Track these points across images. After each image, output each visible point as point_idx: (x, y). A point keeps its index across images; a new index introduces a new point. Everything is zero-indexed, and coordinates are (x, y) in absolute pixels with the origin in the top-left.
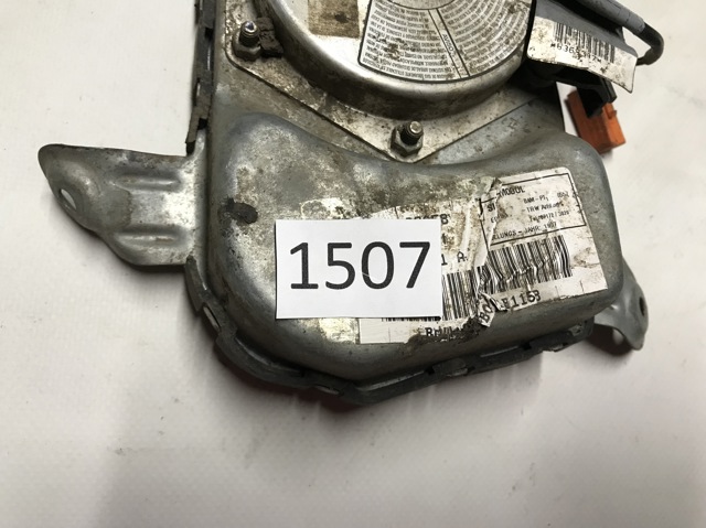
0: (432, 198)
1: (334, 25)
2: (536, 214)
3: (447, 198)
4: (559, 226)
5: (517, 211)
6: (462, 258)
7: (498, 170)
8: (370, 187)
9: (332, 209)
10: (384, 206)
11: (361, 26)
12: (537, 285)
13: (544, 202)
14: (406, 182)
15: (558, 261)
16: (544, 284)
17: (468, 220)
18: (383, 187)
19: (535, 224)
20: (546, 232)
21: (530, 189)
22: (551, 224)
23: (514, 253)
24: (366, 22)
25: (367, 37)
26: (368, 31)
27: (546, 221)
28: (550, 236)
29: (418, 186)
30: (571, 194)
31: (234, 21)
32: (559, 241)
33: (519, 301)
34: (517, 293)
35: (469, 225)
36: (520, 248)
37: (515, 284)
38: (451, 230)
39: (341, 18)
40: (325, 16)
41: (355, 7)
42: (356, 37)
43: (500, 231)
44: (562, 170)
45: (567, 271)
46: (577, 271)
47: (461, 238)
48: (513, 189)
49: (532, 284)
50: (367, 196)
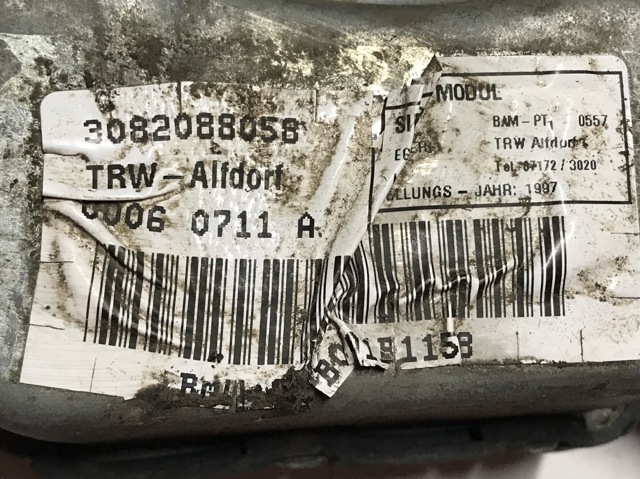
0: (276, 75)
2: (514, 155)
3: (310, 81)
4: (561, 194)
5: (467, 142)
6: (307, 228)
7: (450, 36)
8: (131, 25)
9: (28, 60)
10: (153, 75)
12: (472, 323)
13: (542, 132)
14: (221, 29)
15: (538, 275)
16: (489, 321)
17: (347, 142)
18: (162, 29)
19: (505, 178)
20: (526, 203)
21: (515, 95)
22: (547, 187)
23: (435, 237)
27: (534, 177)
28: (535, 213)
29: (244, 41)
30: (614, 122)
32: (553, 229)
33: (419, 349)
34: (419, 330)
35: (342, 157)
36: (454, 230)
37: (419, 308)
38: (300, 160)
43: (412, 182)
44: (607, 61)
46: (579, 307)
47: (317, 183)
48: (472, 88)
49: (459, 315)
50: (119, 43)
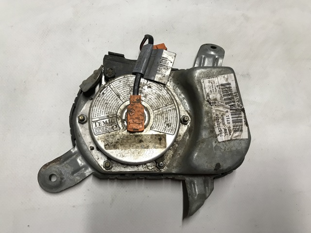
0: (211, 117)
1: (163, 141)
2: (214, 90)
3: (211, 114)
4: (218, 84)
5: (214, 95)
6: (227, 112)
7: (203, 99)
8: (209, 134)
9: (215, 144)
10: (214, 131)
11: (162, 133)
12: (233, 92)
13: (211, 87)
14: (207, 124)
15: (228, 86)
16: (233, 91)
17: (217, 109)
18: (209, 130)
19: (217, 91)
20: (219, 88)
21: (208, 91)
22: (217, 86)
23: (225, 98)
24: (160, 132)
25: (165, 132)
26: (163, 132)
27: (216, 87)
28: (220, 87)
29: (208, 121)
30: (209, 80)
31: (153, 169)
32: (222, 85)
33: (237, 98)
34: (235, 98)
35: (219, 109)
36: (224, 96)
37: (233, 98)
38: (220, 114)
39: (160, 139)
40: (160, 144)
41: (156, 135)
42: (165, 135)
43: (220, 101)
44: (202, 81)
45: (229, 84)
46: (229, 81)
47: (222, 111)
48: (208, 95)
49: (233, 94)
50: (212, 135)
